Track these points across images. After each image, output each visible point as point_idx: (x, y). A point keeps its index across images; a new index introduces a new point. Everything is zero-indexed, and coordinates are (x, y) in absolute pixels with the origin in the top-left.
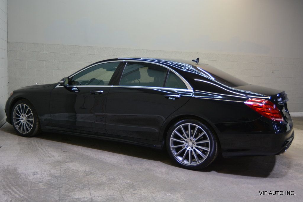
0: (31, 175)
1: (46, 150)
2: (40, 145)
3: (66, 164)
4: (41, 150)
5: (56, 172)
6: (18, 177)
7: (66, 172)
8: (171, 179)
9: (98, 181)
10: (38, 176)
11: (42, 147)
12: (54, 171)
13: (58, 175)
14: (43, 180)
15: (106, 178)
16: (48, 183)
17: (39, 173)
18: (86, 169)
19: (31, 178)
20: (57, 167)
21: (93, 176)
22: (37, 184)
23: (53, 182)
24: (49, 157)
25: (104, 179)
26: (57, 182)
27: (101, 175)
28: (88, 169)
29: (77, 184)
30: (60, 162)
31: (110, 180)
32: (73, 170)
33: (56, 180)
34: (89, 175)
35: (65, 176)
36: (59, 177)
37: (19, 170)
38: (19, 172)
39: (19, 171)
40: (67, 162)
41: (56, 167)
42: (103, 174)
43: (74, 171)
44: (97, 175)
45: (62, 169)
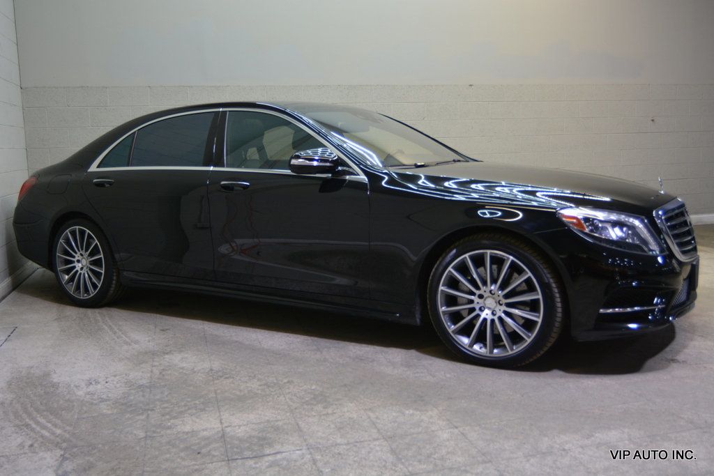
0: (83, 384)
1: (121, 330)
2: (107, 319)
3: (166, 356)
4: (109, 331)
5: (141, 375)
6: (52, 392)
7: (163, 375)
8: (416, 377)
9: (240, 391)
10: (99, 386)
11: (111, 324)
12: (137, 374)
13: (144, 382)
14: (110, 395)
15: (259, 383)
16: (122, 401)
17: (100, 380)
18: (213, 366)
19: (80, 393)
20: (143, 365)
21: (228, 381)
22: (96, 404)
23: (132, 398)
24: (127, 343)
25: (255, 385)
26: (142, 399)
27: (248, 378)
28: (216, 365)
29: (189, 400)
30: (153, 354)
31: (269, 387)
32: (181, 371)
33: (141, 393)
34: (218, 379)
35: (162, 384)
36: (146, 387)
37: (54, 376)
38: (55, 380)
39: (55, 378)
40: (167, 354)
41: (141, 366)
42: (253, 375)
43: (184, 371)
44: (238, 378)
45: (154, 369)
